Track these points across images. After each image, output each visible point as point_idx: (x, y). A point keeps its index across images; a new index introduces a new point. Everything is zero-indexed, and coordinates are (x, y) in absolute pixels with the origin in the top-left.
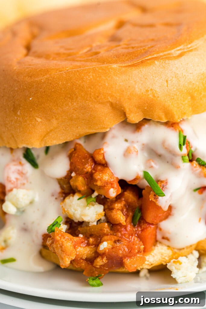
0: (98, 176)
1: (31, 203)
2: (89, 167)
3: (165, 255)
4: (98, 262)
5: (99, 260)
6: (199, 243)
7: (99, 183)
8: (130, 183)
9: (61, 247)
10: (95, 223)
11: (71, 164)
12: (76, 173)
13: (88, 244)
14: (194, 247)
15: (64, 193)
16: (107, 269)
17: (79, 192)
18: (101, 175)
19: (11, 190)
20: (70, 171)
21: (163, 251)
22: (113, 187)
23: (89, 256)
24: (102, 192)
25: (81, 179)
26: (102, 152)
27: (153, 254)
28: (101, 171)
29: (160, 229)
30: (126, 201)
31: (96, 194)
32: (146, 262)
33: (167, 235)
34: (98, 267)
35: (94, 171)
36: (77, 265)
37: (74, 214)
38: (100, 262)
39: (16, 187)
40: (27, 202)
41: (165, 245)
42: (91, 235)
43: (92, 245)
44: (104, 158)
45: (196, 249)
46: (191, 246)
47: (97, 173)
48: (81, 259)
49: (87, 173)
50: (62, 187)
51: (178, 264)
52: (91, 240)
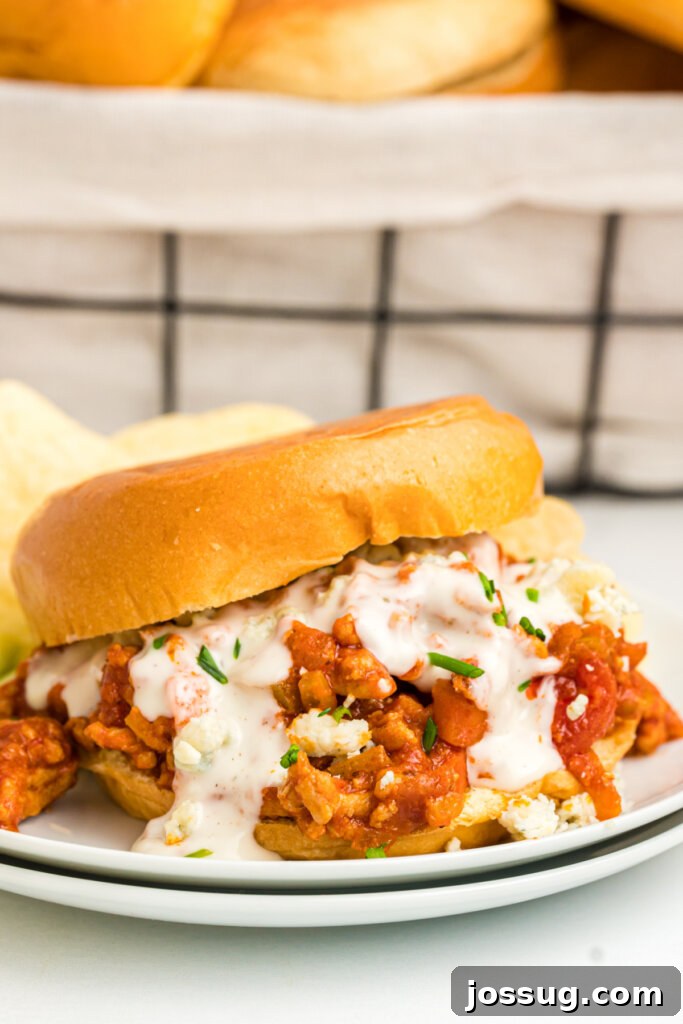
0: (351, 664)
1: (226, 743)
2: (331, 651)
3: (492, 803)
4: (379, 814)
5: (381, 808)
6: (546, 779)
7: (356, 674)
8: (405, 679)
9: (315, 785)
10: (358, 753)
11: (295, 655)
12: (306, 668)
13: (355, 790)
14: (539, 785)
15: (285, 715)
16: (396, 829)
17: (316, 704)
19: (186, 722)
20: (295, 669)
23: (360, 809)
24: (364, 692)
25: (319, 673)
26: (350, 619)
28: (355, 655)
29: (472, 760)
30: (406, 710)
31: (350, 699)
32: (462, 815)
33: (486, 769)
34: (379, 825)
35: (340, 660)
36: (338, 831)
37: (318, 739)
38: (383, 813)
39: (196, 715)
40: (220, 740)
41: (488, 788)
42: (355, 774)
43: (360, 790)
44: (354, 631)
45: (542, 791)
46: (534, 783)
47: (348, 659)
48: (346, 815)
49: (328, 663)
50: (281, 703)
51: (523, 806)
52: (358, 782)
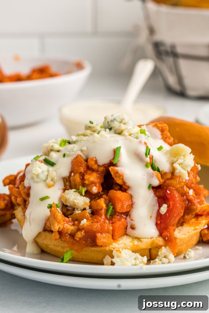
0: (86, 177)
2: (83, 169)
3: (127, 245)
4: (78, 235)
5: (79, 233)
12: (73, 173)
18: (89, 176)
21: (126, 242)
22: (96, 186)
23: (73, 231)
27: (119, 243)
28: (90, 174)
34: (78, 239)
47: (87, 175)
48: (67, 232)
49: (80, 173)
